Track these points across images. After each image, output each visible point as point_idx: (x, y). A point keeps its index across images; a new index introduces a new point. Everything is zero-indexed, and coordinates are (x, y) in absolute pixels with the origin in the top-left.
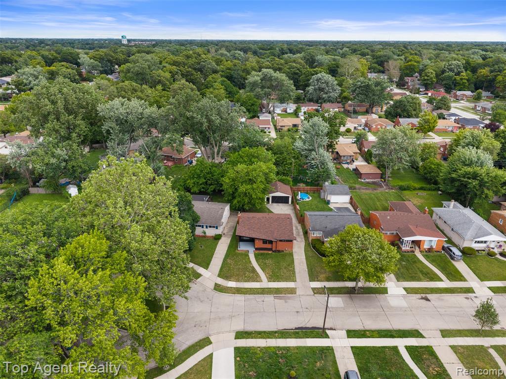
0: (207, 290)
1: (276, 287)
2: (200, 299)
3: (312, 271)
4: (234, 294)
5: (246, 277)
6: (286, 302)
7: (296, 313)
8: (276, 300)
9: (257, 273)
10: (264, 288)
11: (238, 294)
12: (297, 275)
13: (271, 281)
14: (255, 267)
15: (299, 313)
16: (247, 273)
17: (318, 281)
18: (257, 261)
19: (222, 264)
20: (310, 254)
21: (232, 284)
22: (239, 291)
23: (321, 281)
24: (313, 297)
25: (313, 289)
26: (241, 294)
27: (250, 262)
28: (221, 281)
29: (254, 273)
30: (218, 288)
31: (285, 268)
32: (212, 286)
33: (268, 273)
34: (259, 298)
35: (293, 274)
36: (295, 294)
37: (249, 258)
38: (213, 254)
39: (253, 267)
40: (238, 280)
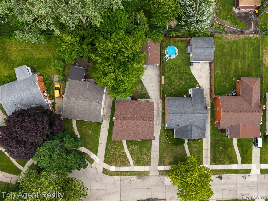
0: (99, 172)
1: (138, 170)
2: (96, 180)
3: (161, 156)
4: (115, 176)
5: (120, 162)
6: (143, 181)
7: (147, 189)
8: (138, 179)
9: (128, 159)
10: (132, 172)
11: (116, 176)
12: (152, 160)
13: (136, 166)
14: (126, 153)
15: (149, 190)
16: (122, 159)
17: (163, 165)
18: (128, 147)
19: (106, 151)
20: (163, 139)
21: (113, 168)
22: (117, 174)
23: (166, 165)
24: (158, 177)
25: (160, 172)
26: (118, 176)
27: (123, 148)
28: (106, 166)
29: (126, 159)
30: (105, 171)
31: (145, 154)
32: (102, 170)
33: (134, 159)
34: (129, 178)
35: (150, 159)
36: (149, 175)
37: (123, 144)
38: (99, 140)
39: (125, 153)
40: (116, 165)
